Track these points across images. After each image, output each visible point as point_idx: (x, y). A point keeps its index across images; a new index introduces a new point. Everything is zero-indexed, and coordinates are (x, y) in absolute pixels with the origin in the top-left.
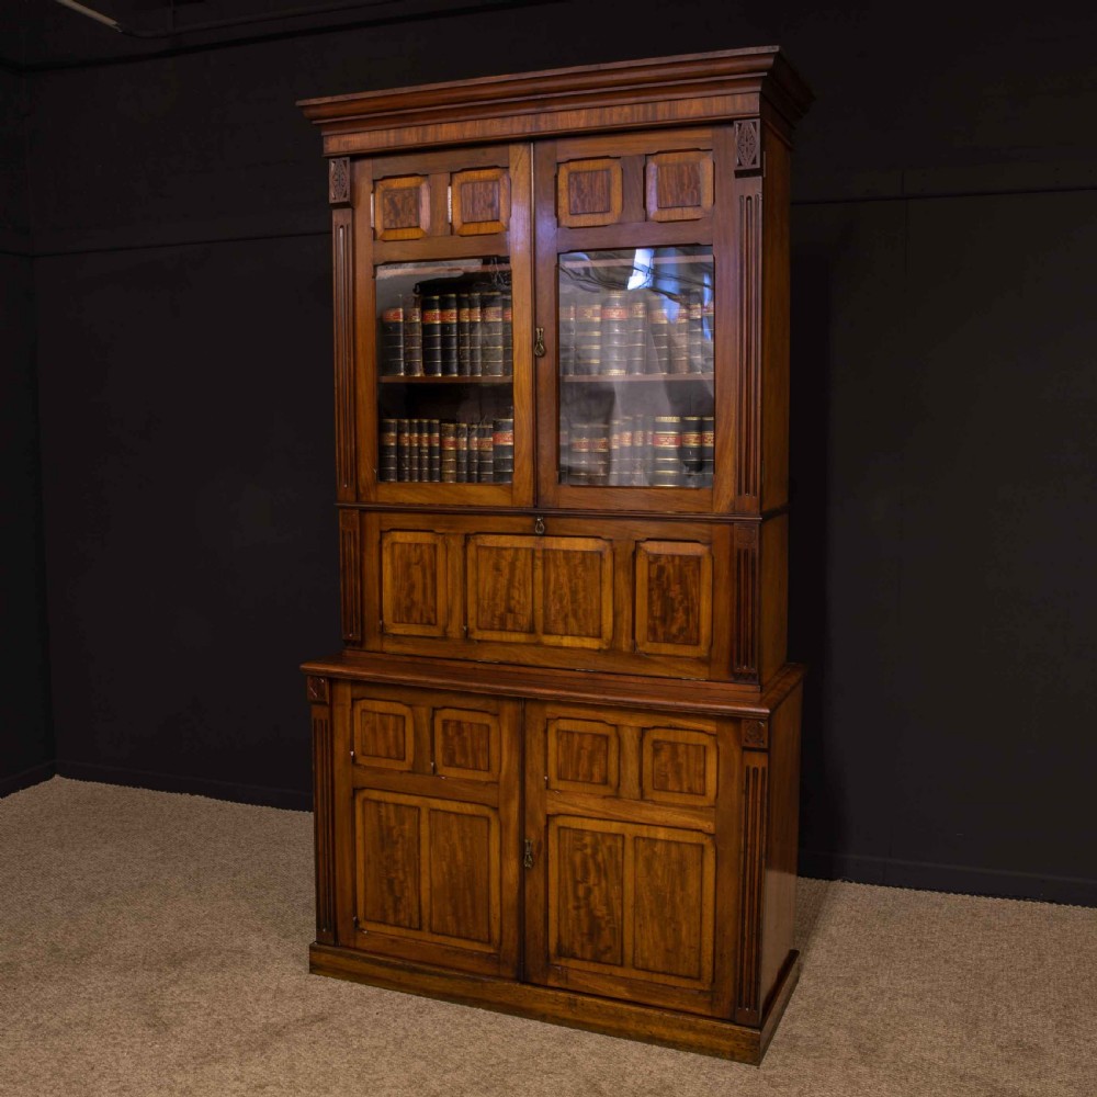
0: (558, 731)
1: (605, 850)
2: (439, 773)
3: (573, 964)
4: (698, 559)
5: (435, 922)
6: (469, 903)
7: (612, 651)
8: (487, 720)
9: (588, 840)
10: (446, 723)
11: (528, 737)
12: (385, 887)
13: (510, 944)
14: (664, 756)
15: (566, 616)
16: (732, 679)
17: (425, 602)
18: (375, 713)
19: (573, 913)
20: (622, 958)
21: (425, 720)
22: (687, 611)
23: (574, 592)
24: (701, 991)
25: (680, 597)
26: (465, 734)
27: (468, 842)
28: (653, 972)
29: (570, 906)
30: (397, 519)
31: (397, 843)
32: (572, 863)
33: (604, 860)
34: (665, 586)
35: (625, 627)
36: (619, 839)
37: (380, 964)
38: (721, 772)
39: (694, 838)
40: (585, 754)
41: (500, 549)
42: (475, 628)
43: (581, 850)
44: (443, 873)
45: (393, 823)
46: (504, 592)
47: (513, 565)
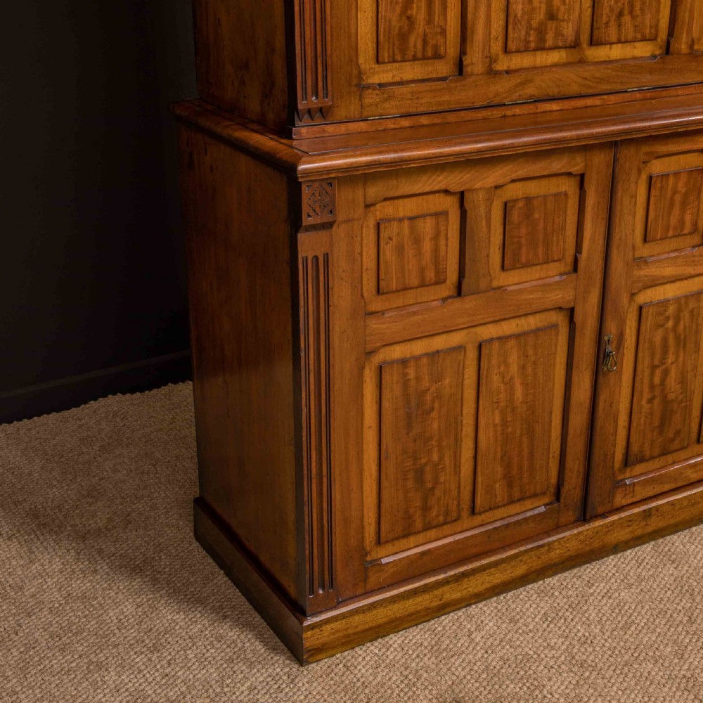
0: (651, 177)
1: (687, 316)
2: (494, 284)
5: (479, 500)
6: (525, 453)
7: (669, 54)
8: (563, 187)
9: (670, 310)
10: (507, 207)
11: (620, 193)
12: (410, 484)
15: (621, 14)
17: (429, 22)
18: (401, 220)
26: (536, 216)
27: (529, 370)
29: (644, 402)
31: (433, 409)
33: (685, 328)
42: (500, 53)
43: (662, 326)
44: (495, 425)
45: (426, 383)
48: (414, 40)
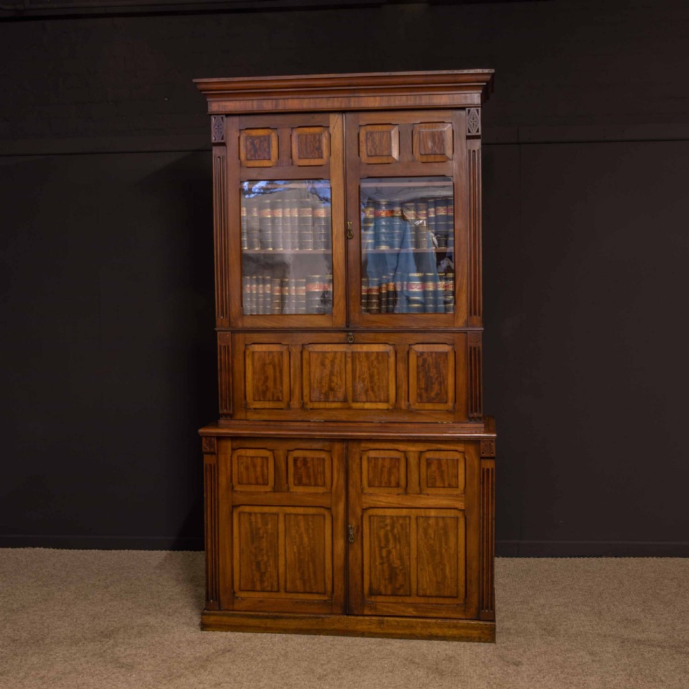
0: (368, 458)
1: (399, 526)
2: (291, 490)
3: (380, 599)
4: (446, 354)
5: (288, 585)
6: (311, 570)
7: (396, 409)
8: (323, 455)
9: (388, 521)
10: (295, 460)
11: (350, 462)
12: (254, 567)
13: (340, 591)
14: (434, 467)
15: (367, 391)
16: (468, 421)
17: (275, 388)
18: (247, 457)
19: (379, 567)
20: (410, 592)
21: (282, 458)
22: (440, 384)
23: (371, 376)
24: (458, 605)
25: (436, 376)
26: (309, 465)
27: (311, 531)
28: (429, 597)
29: (377, 563)
30: (256, 337)
31: (263, 537)
32: (379, 537)
33: (398, 532)
34: (427, 370)
35: (404, 395)
36: (407, 519)
37: (252, 617)
38: (467, 473)
39: (453, 513)
40: (386, 470)
41: (324, 353)
42: (308, 401)
43: (384, 528)
44: (294, 553)
45: (260, 525)
46: (327, 378)
47: (333, 362)
48: (269, 395)
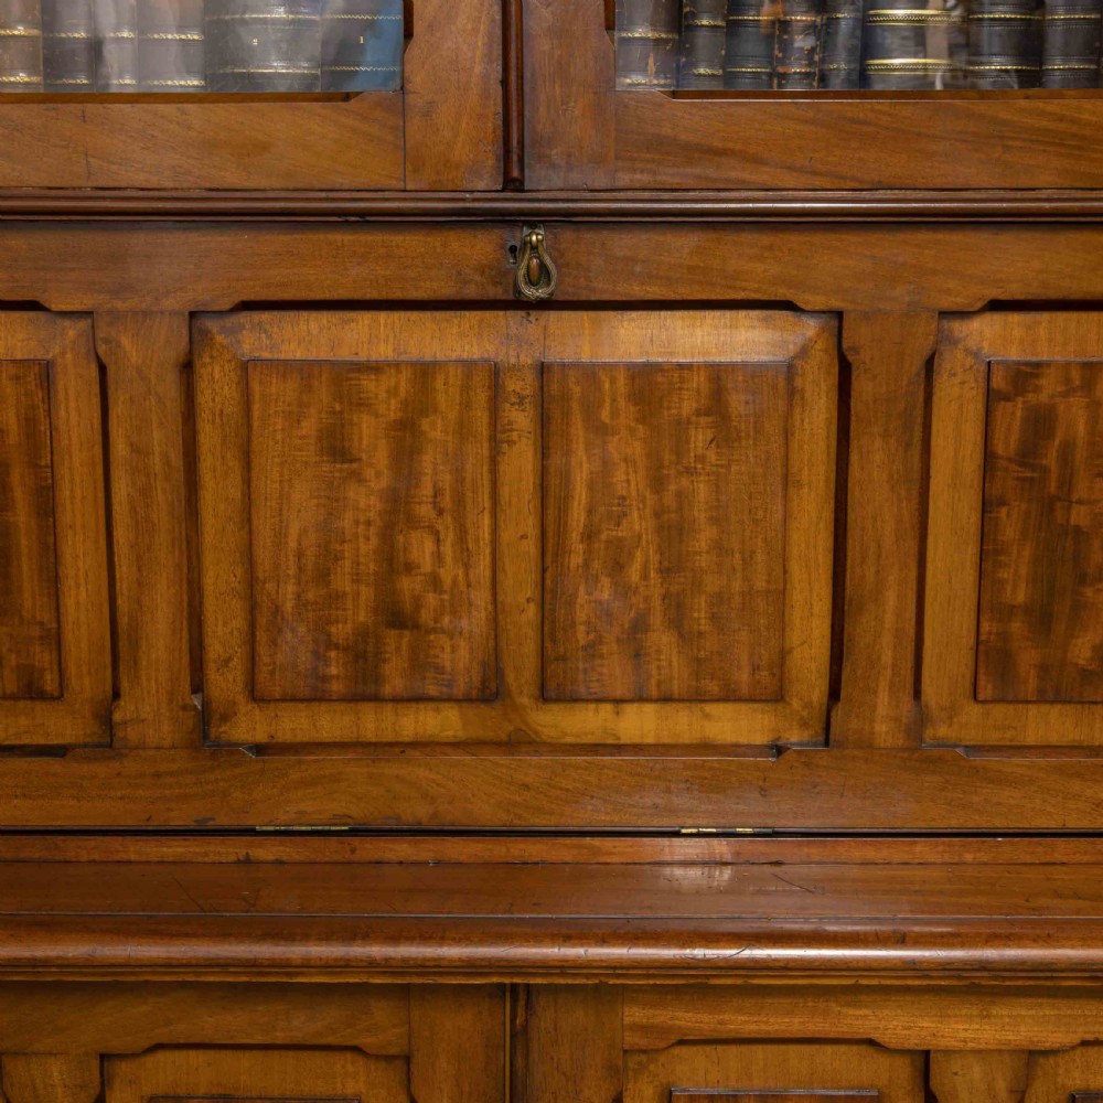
7: (832, 746)
8: (353, 1080)
15: (639, 626)
23: (673, 531)
34: (1053, 488)
35: (887, 657)
41: (347, 375)
42: (241, 698)
46: (368, 546)
47: (406, 435)
